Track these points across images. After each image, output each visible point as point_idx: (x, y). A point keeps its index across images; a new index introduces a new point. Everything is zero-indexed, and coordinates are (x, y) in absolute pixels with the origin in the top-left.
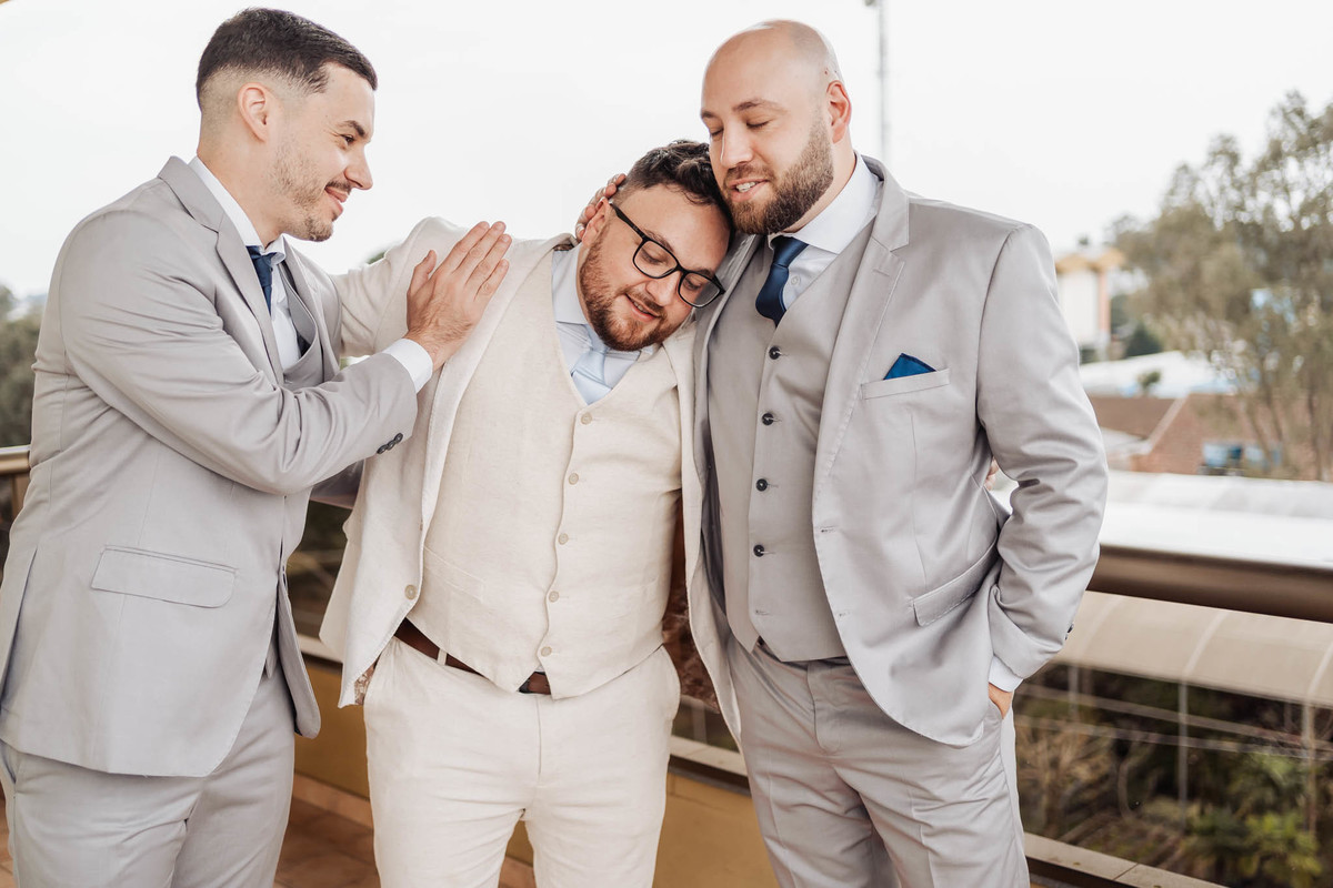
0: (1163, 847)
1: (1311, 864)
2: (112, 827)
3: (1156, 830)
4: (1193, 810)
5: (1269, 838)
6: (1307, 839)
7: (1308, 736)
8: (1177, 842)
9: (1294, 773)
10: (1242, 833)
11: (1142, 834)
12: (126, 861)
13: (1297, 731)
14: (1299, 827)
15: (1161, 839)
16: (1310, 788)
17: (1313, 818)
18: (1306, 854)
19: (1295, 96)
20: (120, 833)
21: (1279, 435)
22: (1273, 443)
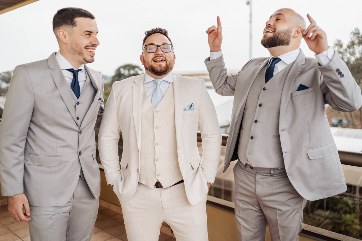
0: (319, 222)
1: (358, 227)
2: (48, 213)
3: (318, 218)
4: (328, 213)
5: (347, 220)
6: (357, 221)
7: (357, 195)
8: (323, 221)
9: (354, 204)
10: (340, 219)
11: (314, 219)
12: (52, 221)
13: (355, 193)
14: (355, 218)
15: (319, 220)
16: (358, 207)
17: (358, 216)
18: (356, 224)
19: (357, 29)
20: (50, 214)
21: (352, 117)
22: (350, 119)
